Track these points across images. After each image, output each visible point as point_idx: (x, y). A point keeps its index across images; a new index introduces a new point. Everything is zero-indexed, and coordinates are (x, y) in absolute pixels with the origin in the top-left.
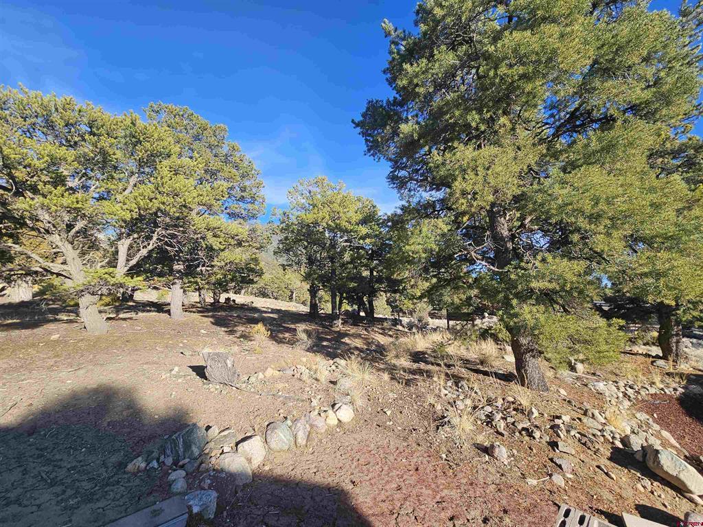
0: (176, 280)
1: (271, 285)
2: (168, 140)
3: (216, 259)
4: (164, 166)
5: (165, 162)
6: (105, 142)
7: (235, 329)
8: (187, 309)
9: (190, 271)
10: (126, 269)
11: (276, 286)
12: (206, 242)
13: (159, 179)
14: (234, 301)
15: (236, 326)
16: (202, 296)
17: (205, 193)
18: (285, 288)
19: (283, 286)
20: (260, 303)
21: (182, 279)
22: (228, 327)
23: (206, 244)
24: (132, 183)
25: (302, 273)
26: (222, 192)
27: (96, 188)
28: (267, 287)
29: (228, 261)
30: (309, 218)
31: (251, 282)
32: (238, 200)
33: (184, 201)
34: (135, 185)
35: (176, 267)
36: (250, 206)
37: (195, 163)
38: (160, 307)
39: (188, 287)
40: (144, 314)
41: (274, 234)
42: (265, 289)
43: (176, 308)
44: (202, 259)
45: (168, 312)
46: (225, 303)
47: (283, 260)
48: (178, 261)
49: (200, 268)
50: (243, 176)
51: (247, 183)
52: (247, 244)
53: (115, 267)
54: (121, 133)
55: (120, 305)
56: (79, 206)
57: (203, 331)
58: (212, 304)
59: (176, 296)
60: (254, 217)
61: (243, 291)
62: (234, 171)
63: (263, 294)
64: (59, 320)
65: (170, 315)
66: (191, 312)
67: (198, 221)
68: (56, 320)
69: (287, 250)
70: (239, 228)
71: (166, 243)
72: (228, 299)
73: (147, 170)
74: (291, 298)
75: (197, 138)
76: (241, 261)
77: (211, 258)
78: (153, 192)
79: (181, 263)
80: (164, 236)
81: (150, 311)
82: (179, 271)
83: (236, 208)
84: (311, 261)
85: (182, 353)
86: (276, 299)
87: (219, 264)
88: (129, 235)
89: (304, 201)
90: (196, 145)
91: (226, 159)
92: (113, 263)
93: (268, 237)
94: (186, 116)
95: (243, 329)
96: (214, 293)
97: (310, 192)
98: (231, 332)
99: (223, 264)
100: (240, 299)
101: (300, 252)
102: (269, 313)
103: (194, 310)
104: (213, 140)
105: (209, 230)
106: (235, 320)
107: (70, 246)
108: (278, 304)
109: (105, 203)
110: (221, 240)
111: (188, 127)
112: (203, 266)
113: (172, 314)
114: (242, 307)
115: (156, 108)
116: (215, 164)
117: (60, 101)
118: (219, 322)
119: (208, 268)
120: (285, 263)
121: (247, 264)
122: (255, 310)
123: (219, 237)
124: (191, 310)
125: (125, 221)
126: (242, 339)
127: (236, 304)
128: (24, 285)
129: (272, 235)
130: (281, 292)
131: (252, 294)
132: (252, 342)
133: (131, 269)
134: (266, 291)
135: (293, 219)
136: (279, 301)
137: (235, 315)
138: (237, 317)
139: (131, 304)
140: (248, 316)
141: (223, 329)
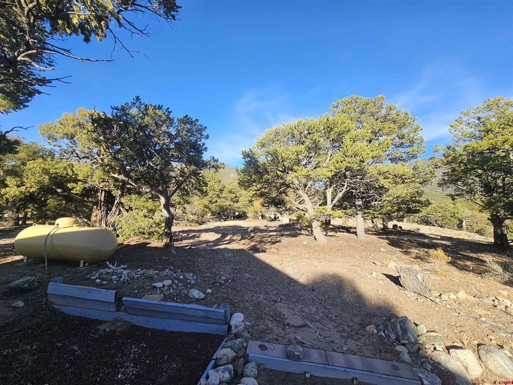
0: (358, 212)
1: (434, 213)
2: (347, 121)
3: (384, 195)
4: (347, 139)
5: (347, 137)
6: (316, 136)
7: (409, 250)
8: (367, 231)
9: (367, 205)
10: (332, 206)
11: (440, 215)
12: (379, 184)
13: (345, 148)
14: (401, 227)
15: (409, 248)
16: (375, 223)
17: (375, 149)
18: (452, 216)
19: (448, 215)
20: (425, 230)
21: (362, 211)
22: (402, 248)
23: (379, 185)
24: (329, 155)
25: (479, 201)
26: (387, 144)
27: (314, 162)
28: (429, 216)
29: (396, 196)
30: (484, 144)
31: (417, 211)
32: (398, 147)
33: (362, 158)
34: (331, 156)
35: (357, 203)
36: (409, 149)
37: (365, 130)
38: (348, 230)
39: (367, 216)
40: (341, 233)
41: (437, 168)
42: (428, 217)
43: (360, 231)
44: (374, 196)
45: (355, 233)
46: (393, 228)
47: (451, 190)
48: (358, 198)
49: (374, 203)
50: (400, 128)
51: (405, 131)
52: (409, 181)
53: (326, 205)
54: (322, 128)
55: (326, 227)
56: (309, 173)
57: (382, 249)
58: (382, 229)
59: (359, 222)
60: (414, 156)
61: (405, 220)
62: (392, 125)
63: (427, 223)
64: (302, 234)
65: (356, 235)
66: (368, 234)
67: (372, 170)
68: (300, 234)
69: (454, 181)
70: (404, 168)
71: (352, 188)
72: (395, 226)
73: (337, 144)
74: (460, 227)
75: (362, 113)
76: (407, 195)
77: (380, 195)
78: (342, 157)
79: (360, 200)
80: (351, 184)
81: (343, 232)
82: (359, 206)
83: (397, 153)
84: (488, 189)
85: (374, 263)
86: (441, 227)
87: (388, 199)
88: (331, 186)
89: (473, 129)
90: (363, 117)
91: (385, 119)
92: (325, 203)
93: (431, 172)
94: (353, 101)
95: (417, 251)
96: (384, 221)
97: (479, 119)
98: (407, 253)
99: (391, 198)
100: (406, 225)
101: (471, 181)
102: (438, 239)
103: (370, 232)
104: (374, 110)
105: (380, 175)
106: (407, 243)
107: (306, 195)
108: (444, 232)
109: (318, 169)
110: (390, 180)
111: (356, 108)
112: (376, 201)
113: (358, 235)
114: (409, 233)
115: (335, 104)
116: (378, 125)
117: (296, 122)
118: (393, 243)
119: (379, 203)
120: (453, 193)
121: (412, 197)
122: (423, 236)
123: (388, 178)
124: (368, 232)
125: (328, 178)
126: (419, 260)
127: (403, 230)
128: (286, 215)
129: (435, 170)
130: (447, 220)
131: (414, 222)
132: (430, 264)
133: (335, 205)
134: (429, 219)
135: (460, 150)
136: (446, 229)
137: (405, 239)
138: (408, 240)
139: (331, 227)
140: (418, 241)
141: (398, 249)
